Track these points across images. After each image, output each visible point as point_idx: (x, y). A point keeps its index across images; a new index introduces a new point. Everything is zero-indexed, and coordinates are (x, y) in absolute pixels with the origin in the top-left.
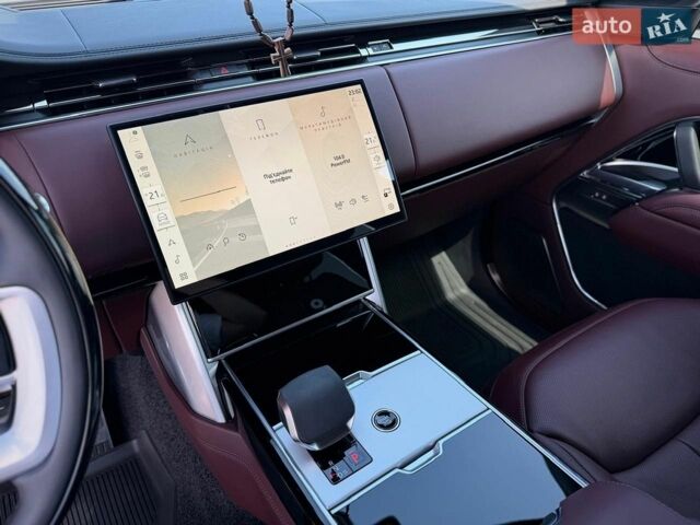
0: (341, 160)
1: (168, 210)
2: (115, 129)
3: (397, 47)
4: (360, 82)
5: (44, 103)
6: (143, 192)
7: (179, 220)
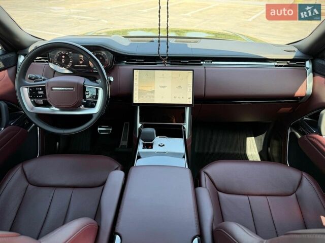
0: (180, 87)
1: (137, 87)
2: (134, 69)
3: (213, 63)
4: (193, 70)
5: (125, 62)
6: (134, 83)
7: (139, 90)
